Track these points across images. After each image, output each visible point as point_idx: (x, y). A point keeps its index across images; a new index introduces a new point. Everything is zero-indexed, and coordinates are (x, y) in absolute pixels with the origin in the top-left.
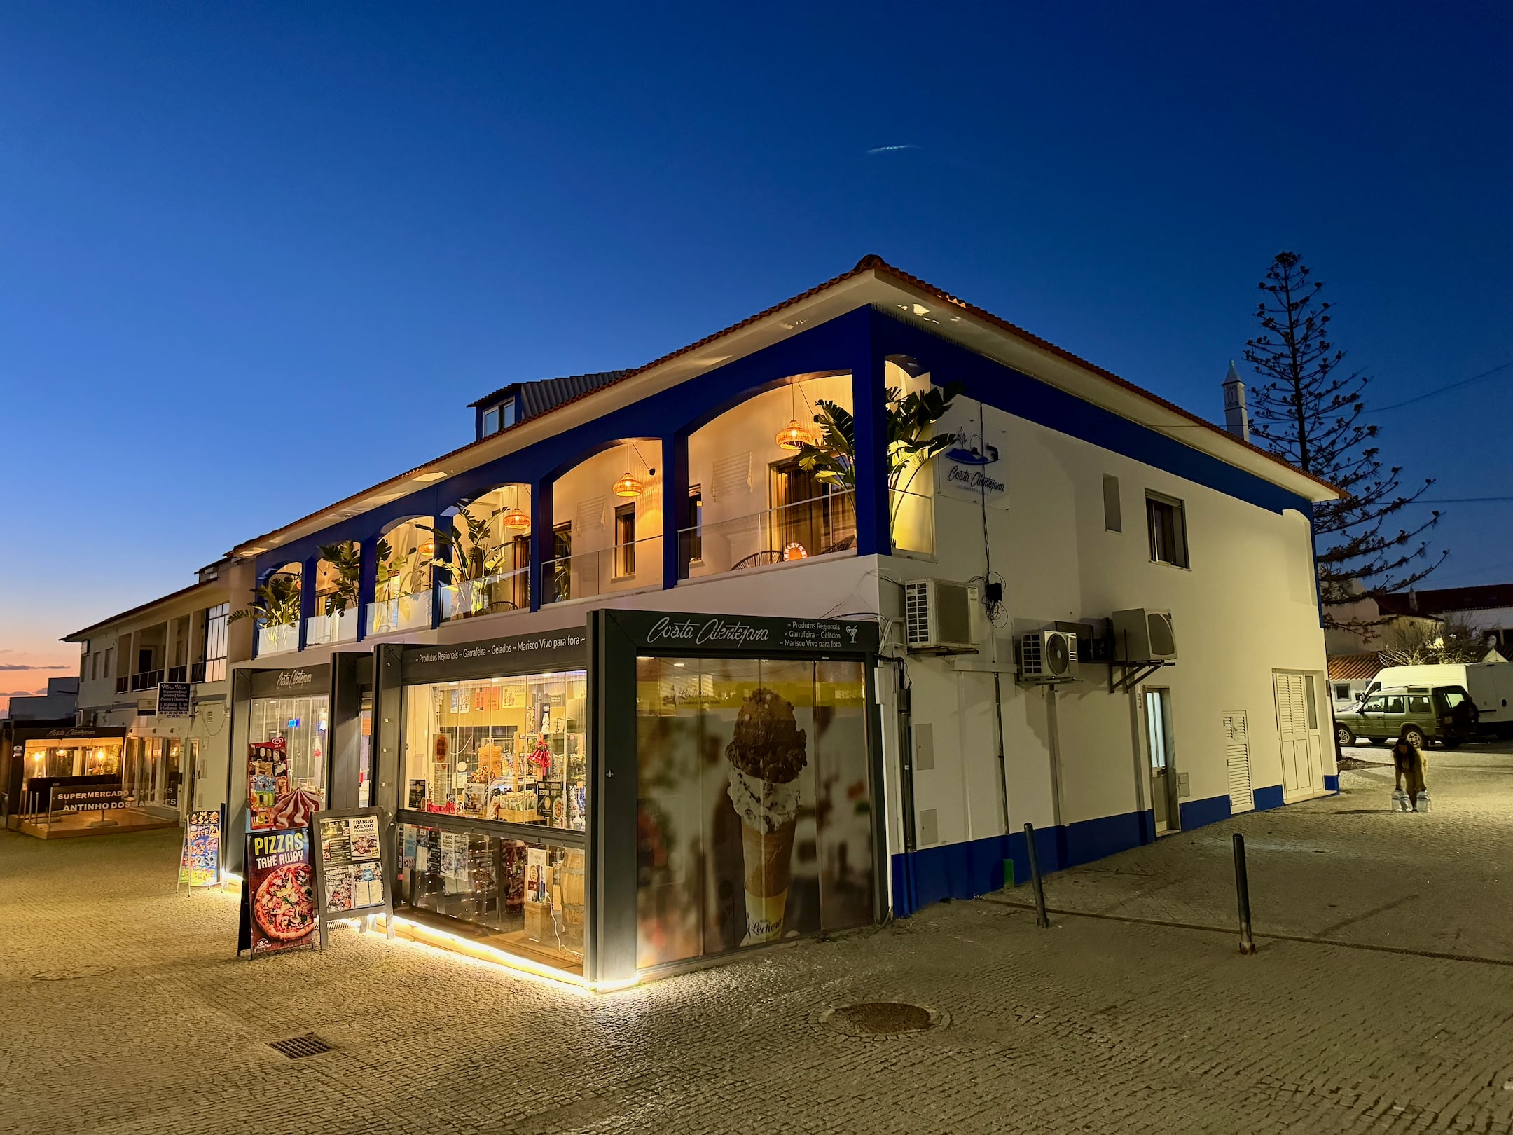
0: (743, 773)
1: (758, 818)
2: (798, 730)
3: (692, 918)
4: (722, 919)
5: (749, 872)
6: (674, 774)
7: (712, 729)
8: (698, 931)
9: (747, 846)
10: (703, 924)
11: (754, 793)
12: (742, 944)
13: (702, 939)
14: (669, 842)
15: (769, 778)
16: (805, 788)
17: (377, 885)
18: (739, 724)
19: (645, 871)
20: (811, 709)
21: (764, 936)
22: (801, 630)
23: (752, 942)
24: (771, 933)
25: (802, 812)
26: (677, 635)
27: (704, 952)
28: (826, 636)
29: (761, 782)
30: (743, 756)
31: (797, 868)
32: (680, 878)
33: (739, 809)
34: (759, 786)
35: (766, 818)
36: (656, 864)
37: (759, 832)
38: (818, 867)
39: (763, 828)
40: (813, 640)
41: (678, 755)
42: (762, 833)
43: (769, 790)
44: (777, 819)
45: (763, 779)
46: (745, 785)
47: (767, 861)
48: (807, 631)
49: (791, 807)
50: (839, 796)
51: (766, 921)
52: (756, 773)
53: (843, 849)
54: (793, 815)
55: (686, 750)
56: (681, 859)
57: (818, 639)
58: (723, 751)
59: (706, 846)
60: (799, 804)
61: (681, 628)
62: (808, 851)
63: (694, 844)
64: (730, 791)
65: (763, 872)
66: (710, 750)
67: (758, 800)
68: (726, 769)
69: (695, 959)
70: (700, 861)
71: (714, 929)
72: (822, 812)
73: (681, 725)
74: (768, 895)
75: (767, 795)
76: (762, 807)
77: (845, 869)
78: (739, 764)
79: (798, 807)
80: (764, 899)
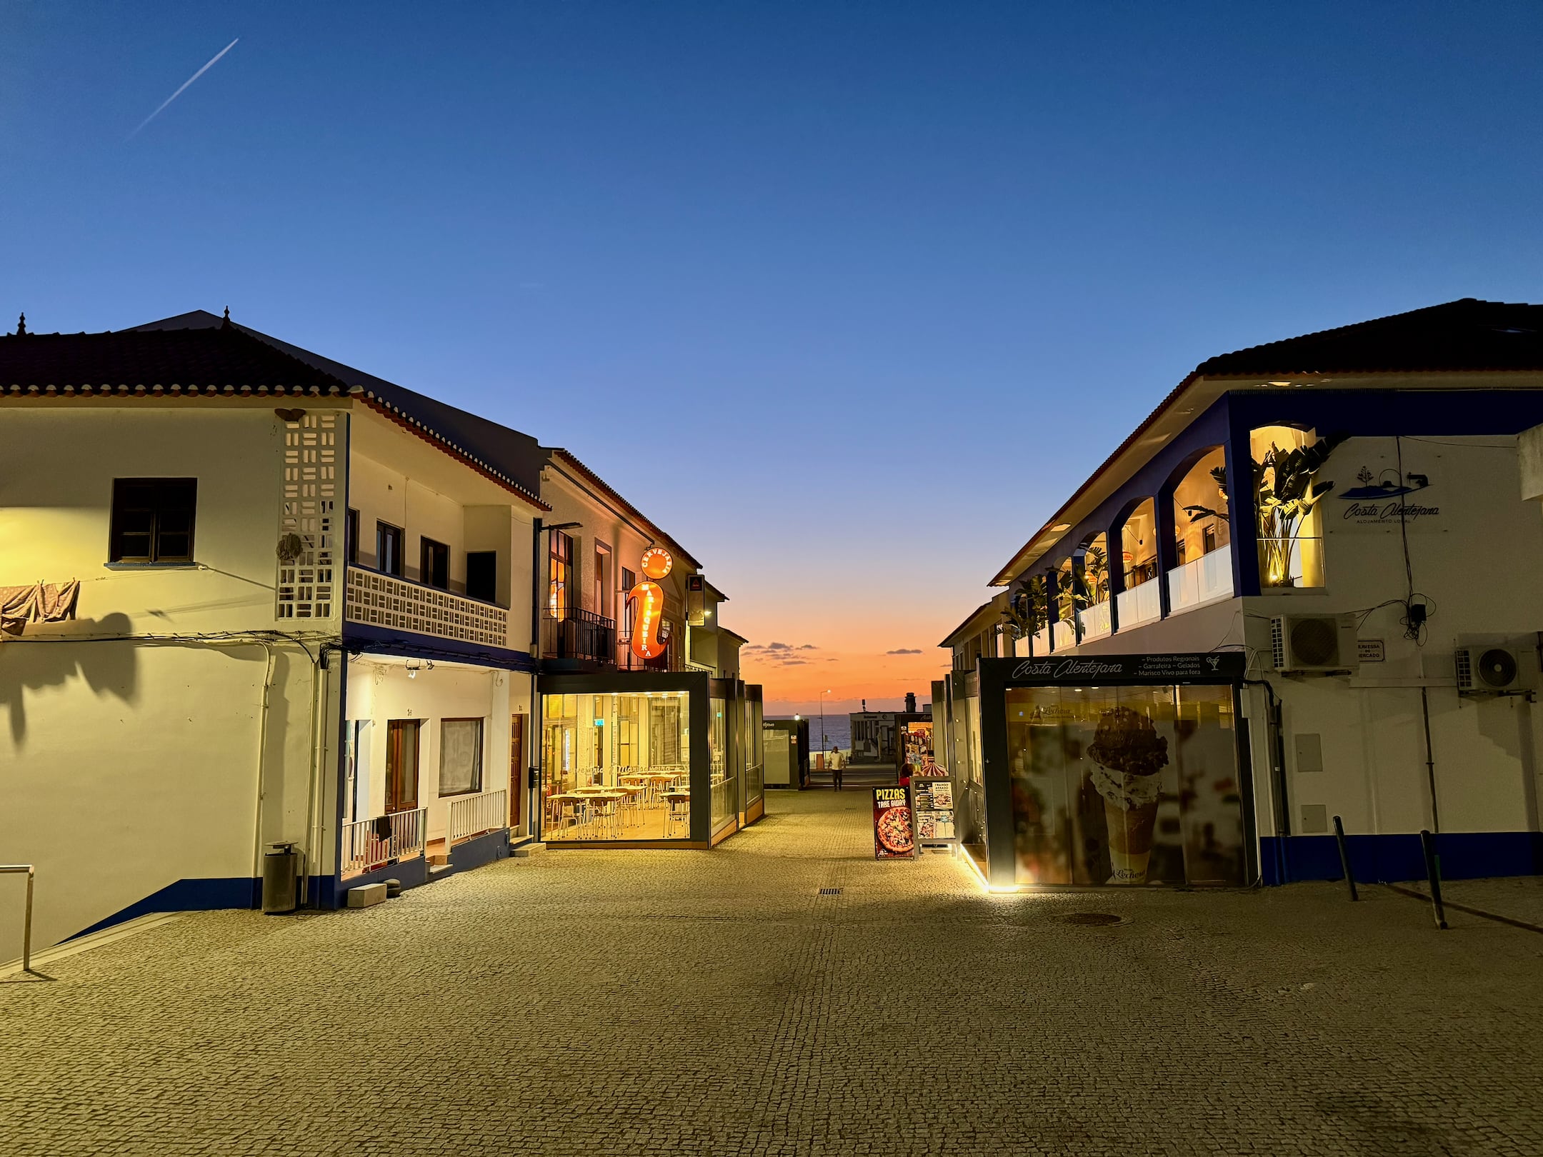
0: (1104, 767)
1: (1119, 799)
2: (1158, 737)
3: (1062, 859)
4: (1089, 864)
5: (1112, 835)
6: (1042, 764)
7: (1073, 735)
8: (1067, 867)
9: (1110, 818)
10: (1072, 863)
11: (1115, 781)
12: (1107, 883)
13: (1071, 874)
14: (1041, 808)
15: (1129, 771)
16: (1169, 780)
17: (951, 826)
18: (1099, 733)
19: (1022, 824)
20: (1173, 722)
21: (1128, 880)
22: (1157, 663)
23: (1117, 882)
24: (1134, 880)
25: (1164, 798)
26: (1037, 672)
27: (1073, 882)
28: (1183, 666)
29: (1122, 774)
30: (1104, 755)
31: (1159, 836)
32: (1051, 832)
33: (1102, 791)
34: (1120, 777)
35: (1127, 799)
36: (1031, 820)
37: (1121, 809)
38: (1182, 839)
39: (1125, 806)
40: (1169, 670)
41: (1045, 752)
42: (1124, 809)
43: (1130, 780)
44: (1138, 801)
45: (1123, 771)
46: (1106, 775)
47: (1130, 830)
48: (1162, 663)
49: (1153, 794)
50: (1204, 789)
51: (1130, 870)
52: (1117, 767)
53: (1209, 829)
54: (1155, 800)
55: (1052, 749)
56: (1050, 820)
57: (1176, 669)
58: (1084, 751)
59: (1072, 813)
60: (1161, 791)
61: (1040, 667)
62: (1171, 826)
63: (1061, 812)
64: (1093, 779)
65: (1126, 836)
66: (1072, 749)
67: (1119, 786)
68: (1087, 763)
69: (1064, 885)
70: (1068, 824)
71: (1082, 869)
72: (1186, 799)
73: (1046, 731)
74: (1131, 852)
75: (1128, 784)
76: (1123, 792)
77: (1211, 842)
78: (1100, 760)
79: (1160, 794)
80: (1127, 856)
